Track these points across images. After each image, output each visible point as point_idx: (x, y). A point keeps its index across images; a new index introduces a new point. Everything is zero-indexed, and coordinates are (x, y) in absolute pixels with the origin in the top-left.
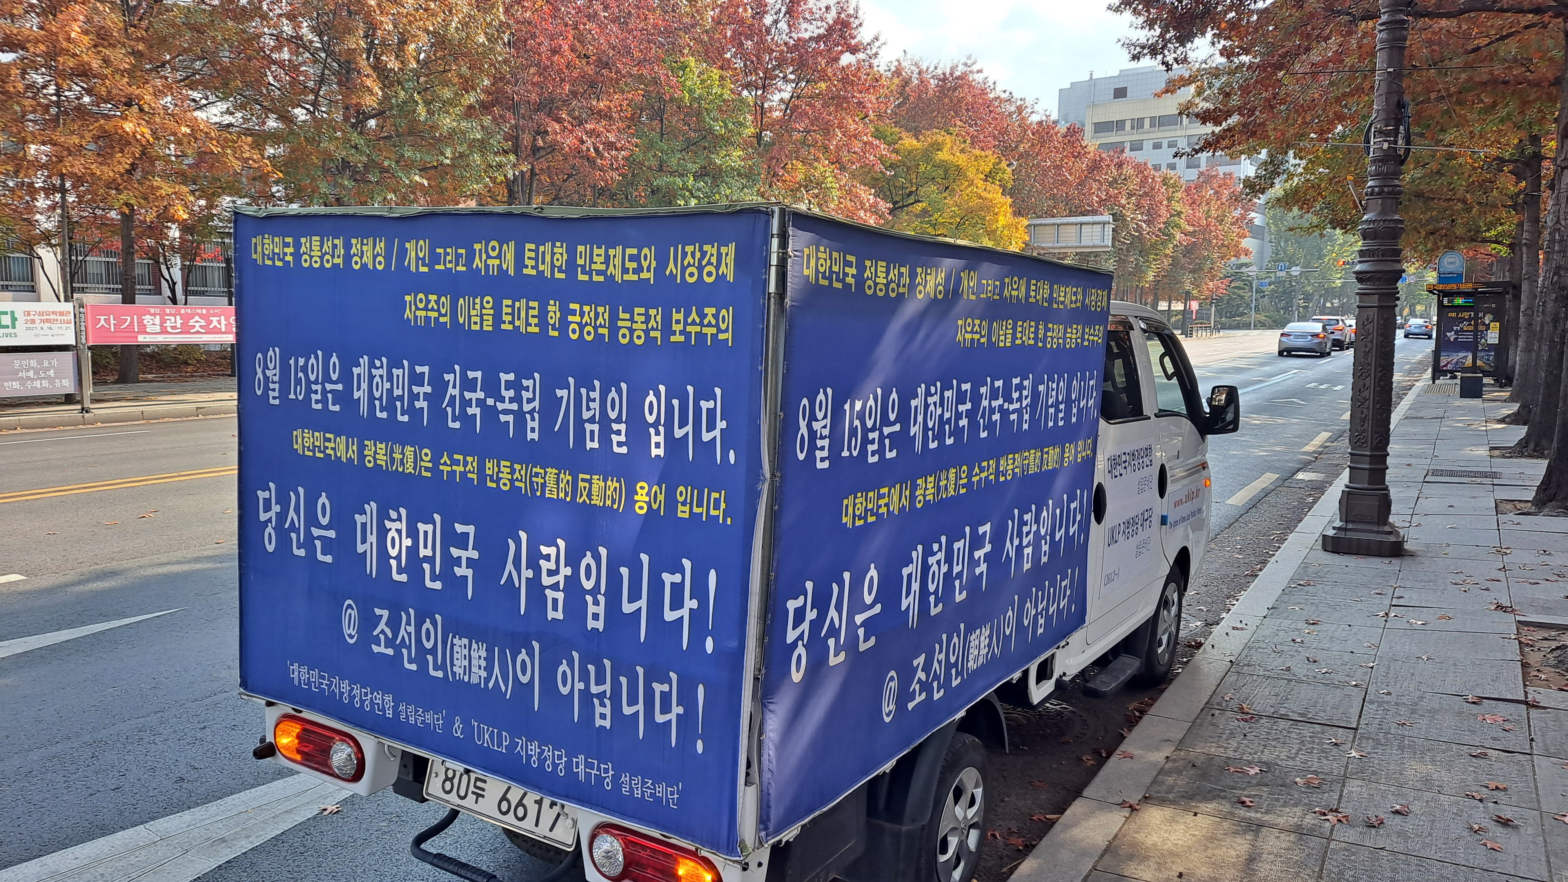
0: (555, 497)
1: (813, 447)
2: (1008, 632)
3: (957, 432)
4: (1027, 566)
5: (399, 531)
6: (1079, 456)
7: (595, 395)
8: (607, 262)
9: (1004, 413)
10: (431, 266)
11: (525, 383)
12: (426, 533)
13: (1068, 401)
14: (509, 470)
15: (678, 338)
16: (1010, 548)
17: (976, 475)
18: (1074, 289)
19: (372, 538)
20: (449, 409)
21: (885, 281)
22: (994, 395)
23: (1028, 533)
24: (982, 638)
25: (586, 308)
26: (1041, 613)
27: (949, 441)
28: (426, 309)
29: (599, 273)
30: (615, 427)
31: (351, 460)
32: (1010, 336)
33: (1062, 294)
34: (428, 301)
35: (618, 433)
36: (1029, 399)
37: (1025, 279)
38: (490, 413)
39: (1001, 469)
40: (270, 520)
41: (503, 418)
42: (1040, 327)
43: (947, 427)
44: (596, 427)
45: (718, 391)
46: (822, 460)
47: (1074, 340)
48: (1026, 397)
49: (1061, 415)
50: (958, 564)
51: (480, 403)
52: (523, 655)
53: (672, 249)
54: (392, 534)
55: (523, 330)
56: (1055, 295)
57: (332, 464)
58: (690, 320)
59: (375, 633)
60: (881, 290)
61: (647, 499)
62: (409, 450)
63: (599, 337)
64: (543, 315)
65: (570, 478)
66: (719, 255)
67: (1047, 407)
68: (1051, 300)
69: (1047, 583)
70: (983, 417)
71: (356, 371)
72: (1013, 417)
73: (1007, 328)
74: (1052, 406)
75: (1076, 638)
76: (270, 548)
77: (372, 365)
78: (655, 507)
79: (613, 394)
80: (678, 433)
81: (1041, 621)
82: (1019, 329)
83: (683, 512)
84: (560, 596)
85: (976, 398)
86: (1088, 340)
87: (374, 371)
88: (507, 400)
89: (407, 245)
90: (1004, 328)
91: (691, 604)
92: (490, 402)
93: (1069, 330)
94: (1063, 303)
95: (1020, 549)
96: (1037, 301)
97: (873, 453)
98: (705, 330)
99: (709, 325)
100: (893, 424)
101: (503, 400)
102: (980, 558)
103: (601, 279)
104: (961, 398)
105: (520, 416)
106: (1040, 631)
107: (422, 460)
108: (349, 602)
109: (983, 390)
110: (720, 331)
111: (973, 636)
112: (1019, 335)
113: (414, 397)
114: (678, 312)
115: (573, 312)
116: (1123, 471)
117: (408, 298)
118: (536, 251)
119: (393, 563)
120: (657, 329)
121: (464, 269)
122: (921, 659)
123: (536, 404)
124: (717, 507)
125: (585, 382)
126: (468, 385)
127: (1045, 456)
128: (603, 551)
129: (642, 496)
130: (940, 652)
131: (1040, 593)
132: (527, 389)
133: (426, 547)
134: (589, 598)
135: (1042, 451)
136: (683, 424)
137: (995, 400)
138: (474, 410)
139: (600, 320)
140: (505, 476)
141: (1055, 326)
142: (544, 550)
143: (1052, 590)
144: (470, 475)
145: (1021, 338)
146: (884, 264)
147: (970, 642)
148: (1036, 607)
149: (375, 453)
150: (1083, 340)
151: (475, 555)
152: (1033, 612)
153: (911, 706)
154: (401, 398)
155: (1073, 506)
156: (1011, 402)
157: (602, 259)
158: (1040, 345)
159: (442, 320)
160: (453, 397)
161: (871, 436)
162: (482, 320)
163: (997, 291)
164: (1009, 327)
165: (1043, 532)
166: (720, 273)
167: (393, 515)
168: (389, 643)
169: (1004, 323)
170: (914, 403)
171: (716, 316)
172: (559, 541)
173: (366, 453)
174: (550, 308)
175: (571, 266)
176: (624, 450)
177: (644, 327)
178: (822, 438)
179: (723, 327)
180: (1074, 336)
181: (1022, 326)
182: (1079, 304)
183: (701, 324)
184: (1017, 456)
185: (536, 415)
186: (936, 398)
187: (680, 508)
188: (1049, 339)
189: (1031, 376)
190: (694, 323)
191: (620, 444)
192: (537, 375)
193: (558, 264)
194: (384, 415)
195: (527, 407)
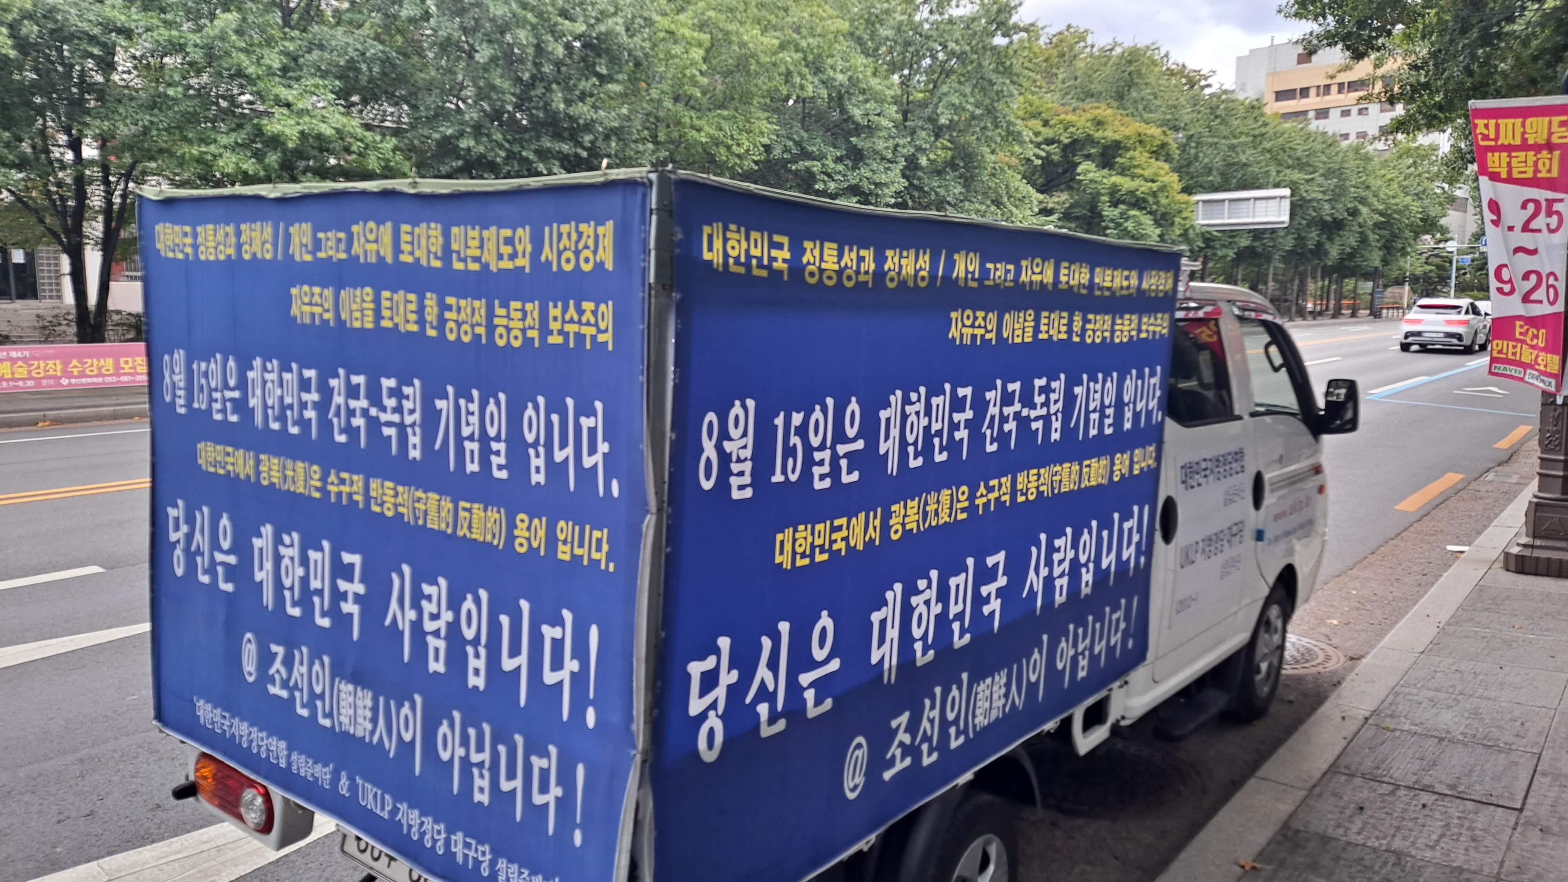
0: (436, 527)
1: (725, 472)
2: (1033, 678)
3: (953, 446)
4: (1059, 599)
5: (292, 559)
6: (1136, 467)
7: (474, 407)
8: (481, 247)
9: (1023, 422)
10: (313, 253)
11: (407, 390)
12: (316, 562)
13: (1120, 405)
14: (392, 492)
15: (555, 339)
16: (1035, 580)
17: (982, 496)
18: (1126, 273)
19: (268, 565)
20: (335, 421)
21: (836, 267)
22: (1007, 399)
23: (1061, 562)
24: (995, 688)
25: (463, 303)
26: (1083, 653)
27: (940, 457)
28: (310, 304)
29: (477, 259)
30: (495, 446)
31: (248, 477)
32: (1031, 330)
33: (1108, 278)
34: (313, 295)
35: (498, 453)
36: (1060, 405)
37: (1052, 261)
38: (374, 424)
39: (1019, 487)
40: (178, 541)
41: (387, 431)
42: (1076, 318)
43: (936, 441)
44: (475, 446)
45: (599, 405)
46: (741, 488)
47: (1126, 333)
48: (1056, 402)
49: (1108, 421)
50: (956, 603)
51: (365, 412)
52: (406, 710)
53: (547, 229)
54: (286, 562)
55: (402, 328)
56: (1097, 280)
57: (231, 481)
58: (567, 317)
59: (272, 671)
60: (830, 278)
61: (527, 534)
62: (300, 465)
63: (477, 337)
64: (421, 310)
65: (450, 506)
66: (597, 237)
67: (1087, 413)
68: (1091, 286)
69: (1090, 618)
70: (991, 426)
71: (251, 375)
72: (1037, 425)
73: (1025, 320)
74: (1094, 411)
75: (1138, 676)
76: (179, 571)
77: (265, 369)
78: (535, 544)
79: (491, 407)
80: (559, 456)
81: (1083, 662)
82: (1044, 321)
83: (564, 553)
84: (442, 644)
85: (980, 405)
86: (1147, 331)
87: (269, 376)
88: (389, 410)
89: (291, 229)
90: (1021, 320)
91: (572, 665)
92: (373, 412)
93: (1119, 321)
94: (1109, 289)
95: (1049, 581)
96: (1071, 287)
97: (822, 477)
98: (585, 330)
99: (588, 324)
100: (854, 440)
101: (383, 409)
102: (989, 594)
103: (474, 267)
104: (957, 405)
105: (401, 427)
106: (1082, 674)
107: (311, 478)
108: (249, 635)
109: (990, 395)
110: (600, 331)
111: (982, 686)
112: (1044, 328)
113: (303, 405)
114: (555, 306)
115: (449, 308)
116: (1203, 481)
117: (294, 291)
118: (412, 234)
119: (287, 594)
120: (533, 328)
121: (343, 256)
122: (904, 718)
123: (417, 416)
124: (599, 549)
125: (463, 393)
126: (352, 392)
127: (1085, 470)
128: (483, 594)
129: (521, 531)
130: (932, 707)
131: (1080, 631)
132: (407, 397)
133: (316, 578)
134: (470, 650)
135: (1081, 464)
136: (563, 445)
137: (1007, 405)
138: (358, 421)
139: (477, 316)
140: (389, 499)
141: (1098, 317)
142: (427, 589)
143: (1098, 626)
144: (356, 497)
145: (1047, 332)
146: (835, 246)
147: (976, 694)
148: (1075, 645)
149: (270, 469)
150: (1139, 331)
151: (360, 589)
152: (1072, 652)
153: (887, 775)
154: (291, 407)
155: (1127, 525)
156: (1033, 407)
157: (476, 243)
158: (1076, 339)
159: (327, 316)
160: (339, 407)
161: (817, 456)
162: (363, 316)
163: (1010, 276)
164: (1028, 318)
165: (1083, 559)
166: (598, 260)
167: (286, 539)
168: (285, 684)
169: (1022, 315)
170: (883, 414)
171: (595, 313)
172: (442, 581)
173: (262, 468)
174: (427, 302)
175: (447, 253)
176: (503, 475)
177: (520, 325)
178: (739, 460)
179: (603, 326)
180: (1126, 328)
181: (1049, 318)
182: (1132, 291)
183: (580, 322)
184: (1042, 471)
185: (418, 430)
186: (920, 407)
187: (561, 547)
188: (1090, 333)
189: (1062, 376)
190: (572, 321)
191: (500, 467)
192: (417, 382)
193: (433, 249)
194: (275, 426)
195: (408, 420)
